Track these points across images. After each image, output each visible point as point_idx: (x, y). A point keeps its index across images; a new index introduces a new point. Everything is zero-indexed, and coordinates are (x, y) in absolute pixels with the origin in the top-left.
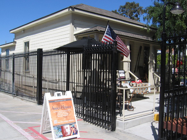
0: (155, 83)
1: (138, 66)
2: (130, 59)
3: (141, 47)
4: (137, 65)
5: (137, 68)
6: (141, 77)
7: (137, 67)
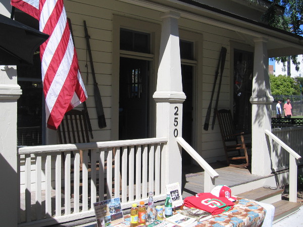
0: (272, 169)
1: (216, 109)
2: (184, 90)
3: (223, 52)
4: (213, 106)
5: (212, 114)
6: (228, 144)
7: (212, 111)
